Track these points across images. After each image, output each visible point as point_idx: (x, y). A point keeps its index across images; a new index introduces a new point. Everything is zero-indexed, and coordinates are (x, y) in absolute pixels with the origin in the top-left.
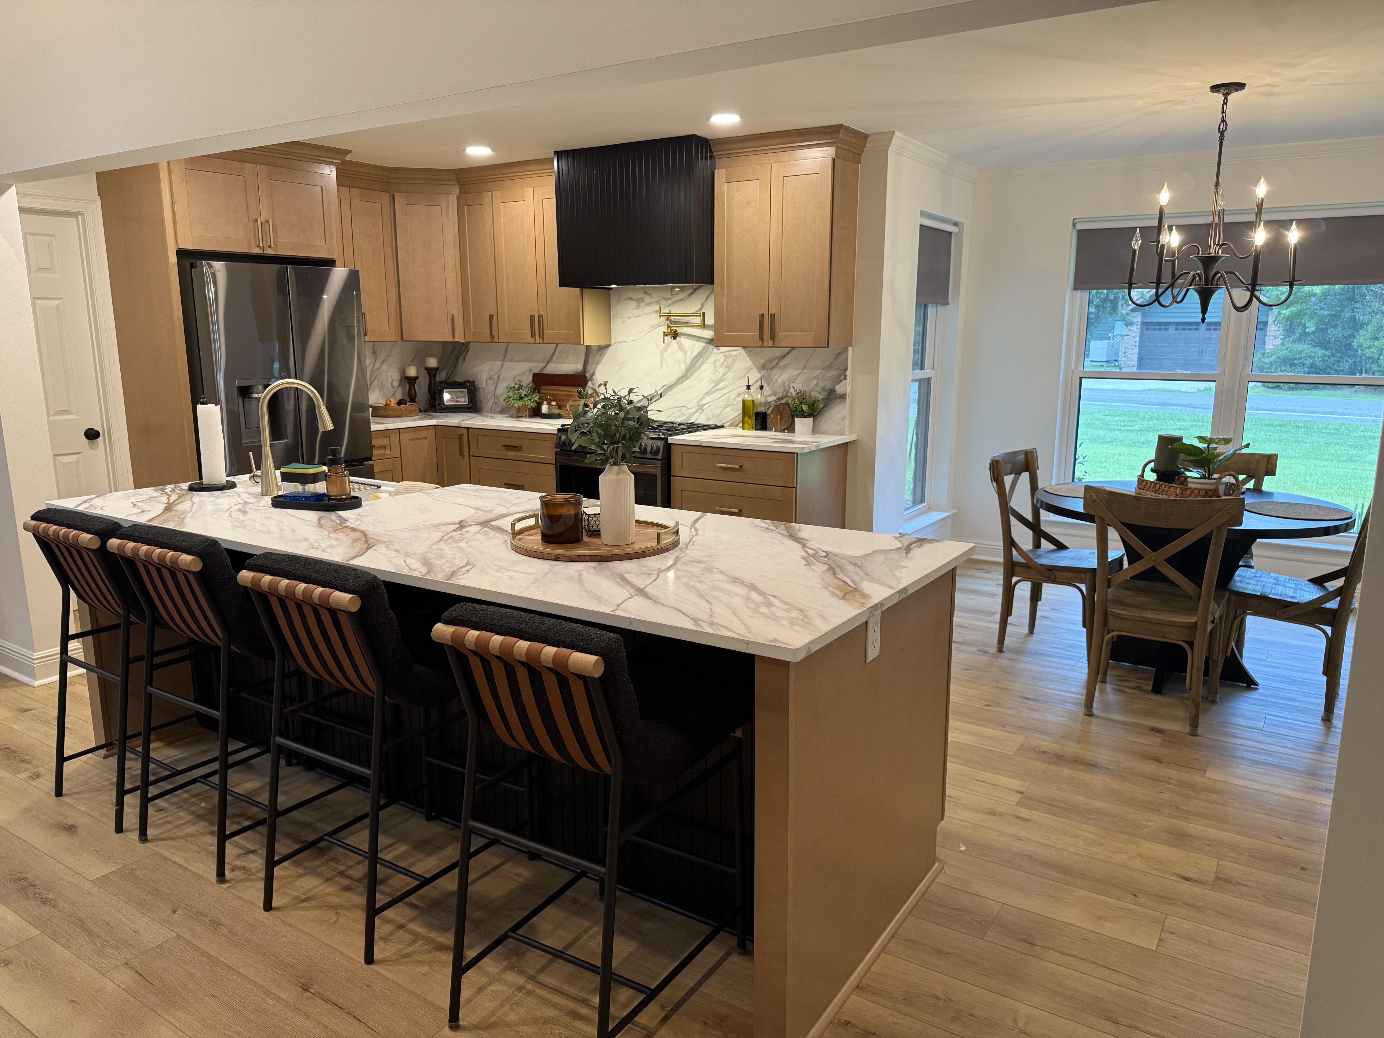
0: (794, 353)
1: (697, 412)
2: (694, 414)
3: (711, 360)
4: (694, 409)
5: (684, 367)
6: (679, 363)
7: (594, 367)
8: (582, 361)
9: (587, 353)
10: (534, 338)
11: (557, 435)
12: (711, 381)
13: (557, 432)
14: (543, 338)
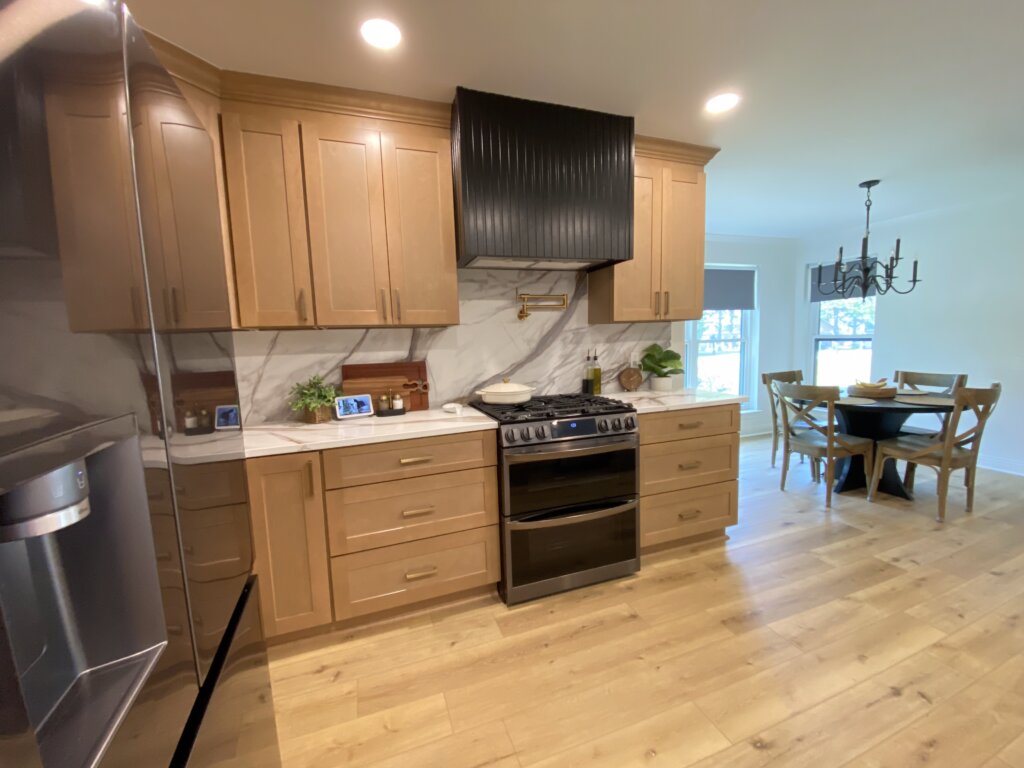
0: (634, 327)
1: (548, 385)
2: (545, 387)
3: (560, 338)
4: (545, 383)
5: (534, 345)
6: (529, 342)
7: (424, 352)
8: (407, 344)
9: (415, 338)
10: (385, 318)
11: (498, 431)
12: (562, 356)
13: (496, 427)
14: (399, 319)
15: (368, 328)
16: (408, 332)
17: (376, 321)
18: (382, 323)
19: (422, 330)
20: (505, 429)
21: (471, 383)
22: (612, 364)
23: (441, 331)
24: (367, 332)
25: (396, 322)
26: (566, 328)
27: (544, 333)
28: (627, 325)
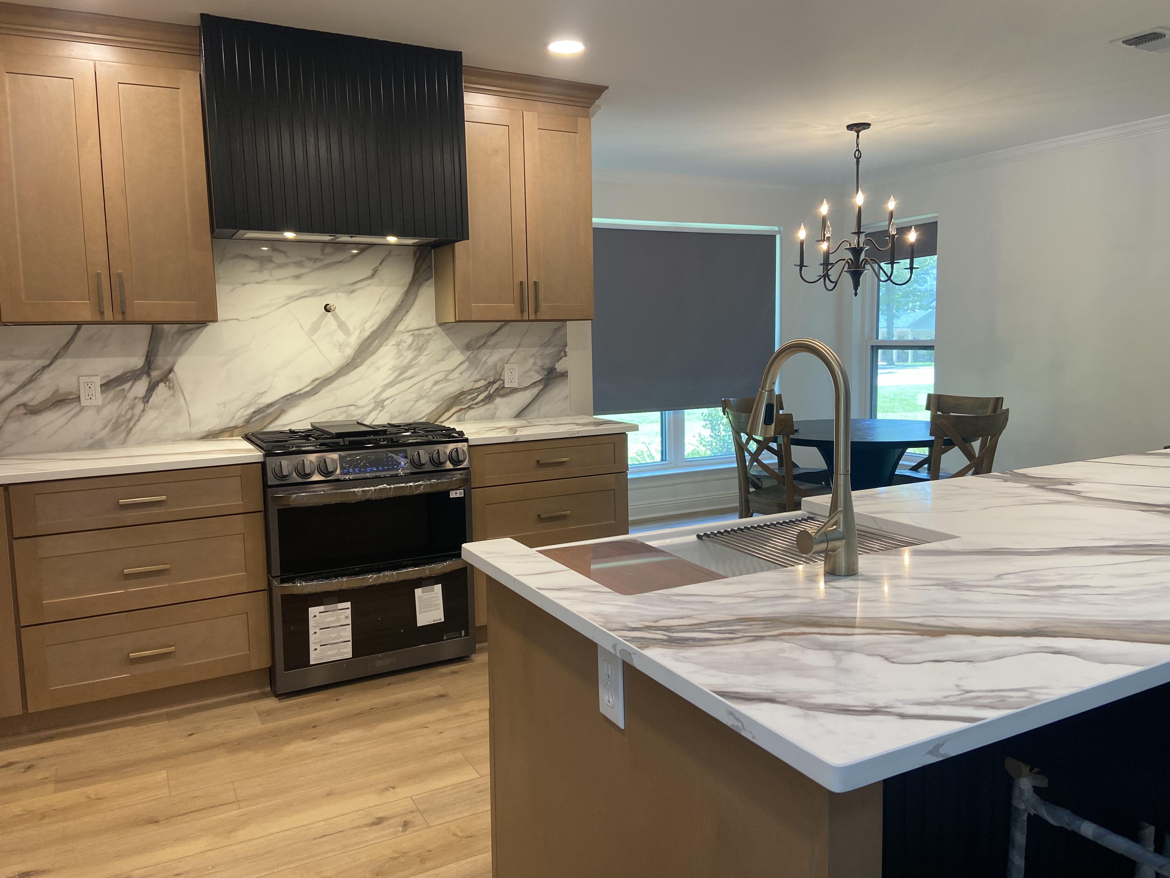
0: (508, 327)
1: (374, 409)
2: (370, 412)
3: (393, 341)
4: (371, 407)
5: (349, 352)
6: (341, 347)
7: (169, 359)
8: (142, 348)
9: (154, 340)
10: (102, 313)
11: (263, 464)
12: (395, 369)
13: (261, 460)
14: (123, 313)
15: (79, 324)
16: (145, 331)
17: (86, 315)
18: (98, 318)
19: (166, 327)
20: (272, 462)
21: (248, 406)
22: (476, 381)
23: (198, 328)
24: (78, 329)
25: (119, 318)
26: (401, 327)
27: (367, 334)
28: (499, 324)
